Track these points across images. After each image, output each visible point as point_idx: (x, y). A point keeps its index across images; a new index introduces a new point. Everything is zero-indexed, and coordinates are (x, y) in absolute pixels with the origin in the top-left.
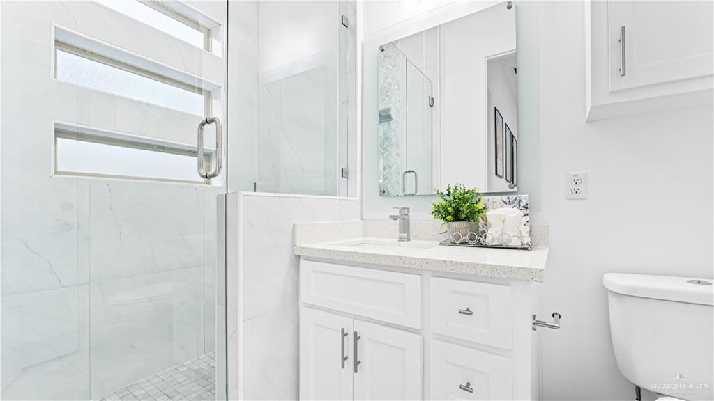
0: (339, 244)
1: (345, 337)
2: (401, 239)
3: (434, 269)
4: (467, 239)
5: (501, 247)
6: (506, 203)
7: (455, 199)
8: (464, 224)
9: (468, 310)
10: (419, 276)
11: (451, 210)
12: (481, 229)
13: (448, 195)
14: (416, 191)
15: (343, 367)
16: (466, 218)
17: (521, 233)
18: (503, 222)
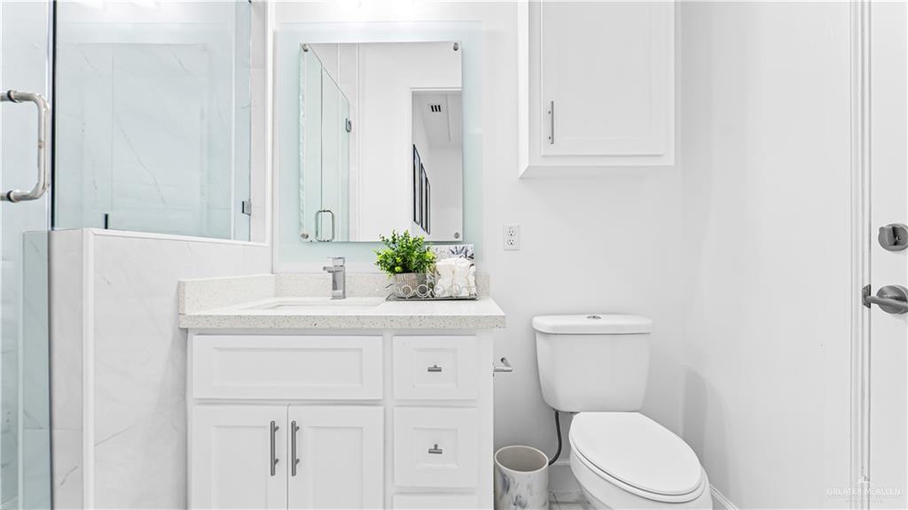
0: (252, 308)
1: (276, 432)
2: (334, 297)
3: (400, 327)
4: (417, 291)
5: (451, 299)
6: (453, 253)
7: (403, 247)
8: (413, 276)
9: (435, 367)
10: (380, 338)
11: (399, 260)
12: (428, 281)
13: (394, 243)
14: (333, 237)
15: (273, 473)
16: (416, 269)
17: (469, 284)
18: (453, 273)
